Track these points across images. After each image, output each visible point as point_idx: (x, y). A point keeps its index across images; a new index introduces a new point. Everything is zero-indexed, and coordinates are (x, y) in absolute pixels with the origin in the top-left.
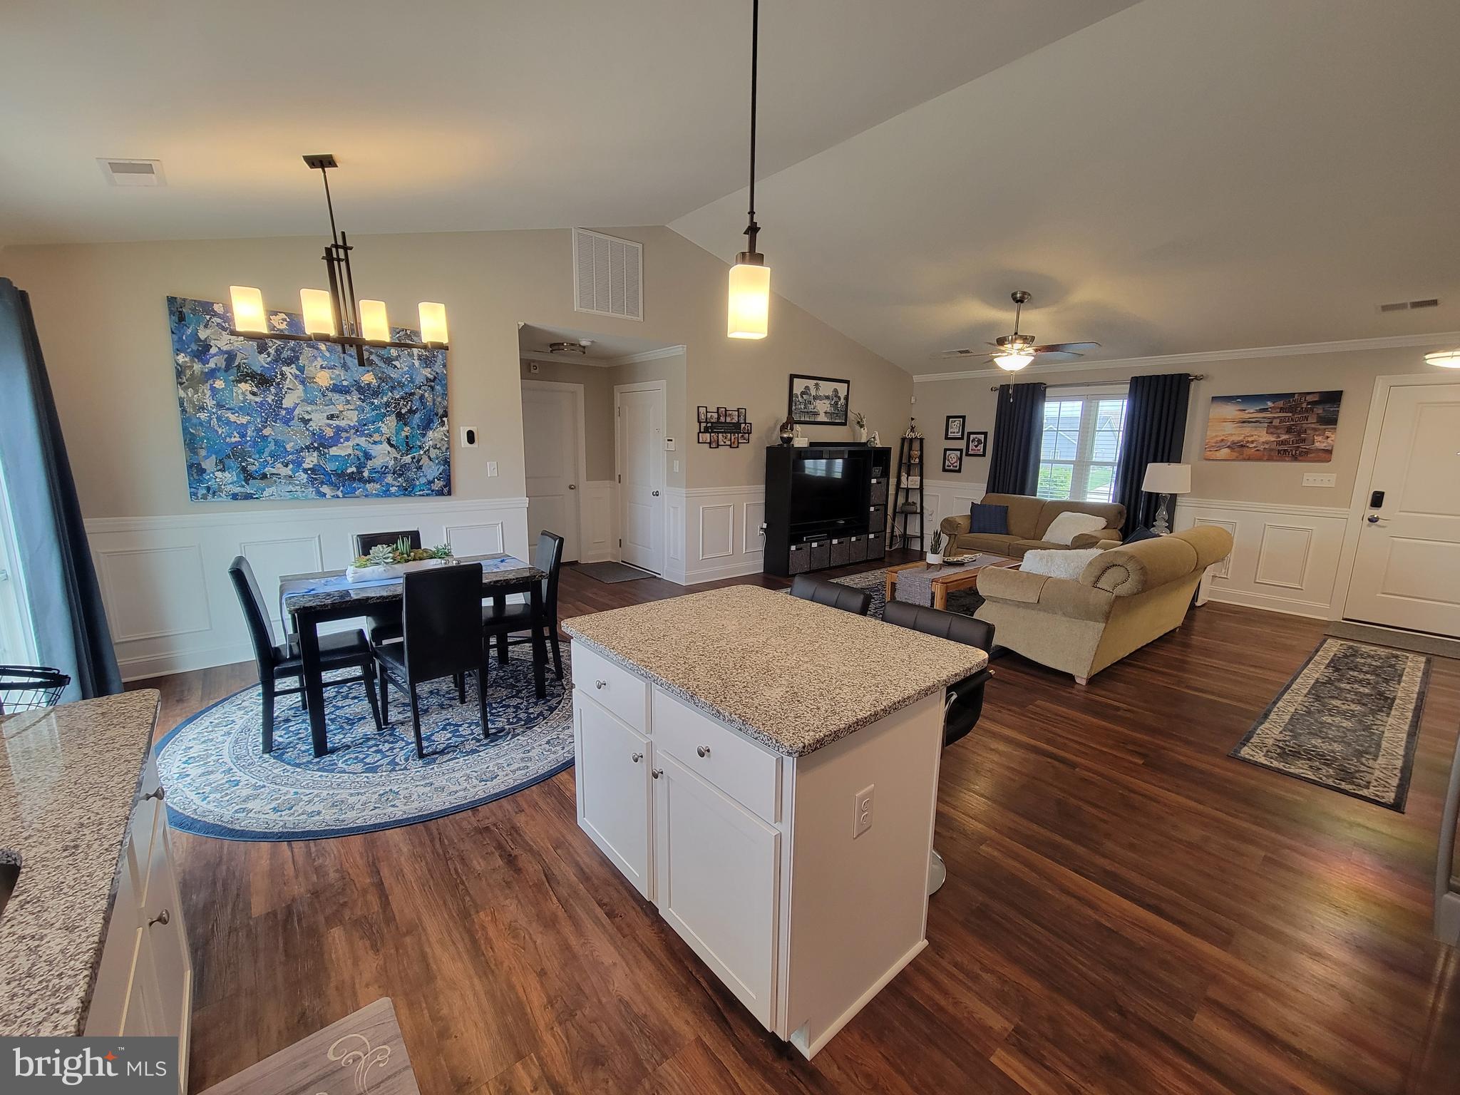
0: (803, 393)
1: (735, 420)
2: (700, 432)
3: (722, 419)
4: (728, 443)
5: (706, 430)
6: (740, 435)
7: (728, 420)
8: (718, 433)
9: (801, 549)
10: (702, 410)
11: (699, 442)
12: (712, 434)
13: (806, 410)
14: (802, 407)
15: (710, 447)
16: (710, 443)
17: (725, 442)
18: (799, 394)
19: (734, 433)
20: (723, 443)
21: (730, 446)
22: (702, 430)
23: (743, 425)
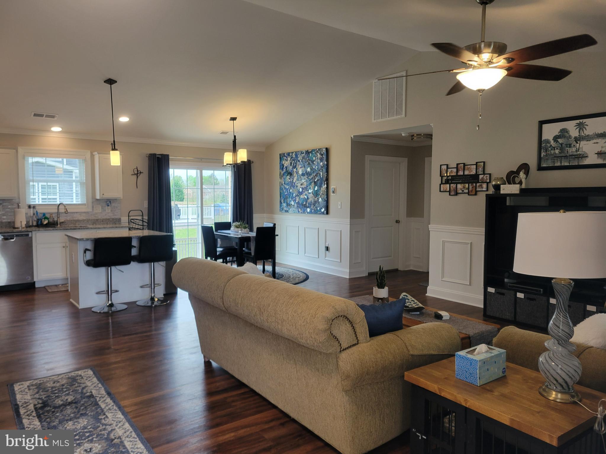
0: (556, 138)
1: (473, 172)
2: (442, 183)
3: (461, 173)
4: (466, 191)
5: (447, 182)
6: (478, 184)
7: (467, 173)
8: (457, 183)
9: (503, 294)
10: (444, 167)
11: (440, 191)
12: (451, 185)
13: (563, 155)
14: (557, 151)
15: (450, 195)
16: (450, 192)
17: (463, 191)
18: (551, 138)
19: (472, 183)
20: (461, 191)
21: (468, 193)
22: (444, 182)
23: (481, 177)
